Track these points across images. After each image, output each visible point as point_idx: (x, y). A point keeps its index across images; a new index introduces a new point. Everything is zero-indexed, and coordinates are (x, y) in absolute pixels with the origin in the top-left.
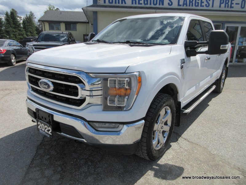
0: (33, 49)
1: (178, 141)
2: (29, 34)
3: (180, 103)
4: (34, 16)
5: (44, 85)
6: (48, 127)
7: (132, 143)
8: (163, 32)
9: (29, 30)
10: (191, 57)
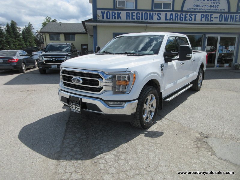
0: (42, 58)
1: (162, 120)
2: (28, 43)
3: (161, 93)
4: (32, 27)
5: (76, 80)
6: (78, 106)
7: (130, 114)
8: (151, 44)
9: (28, 40)
10: (169, 62)
